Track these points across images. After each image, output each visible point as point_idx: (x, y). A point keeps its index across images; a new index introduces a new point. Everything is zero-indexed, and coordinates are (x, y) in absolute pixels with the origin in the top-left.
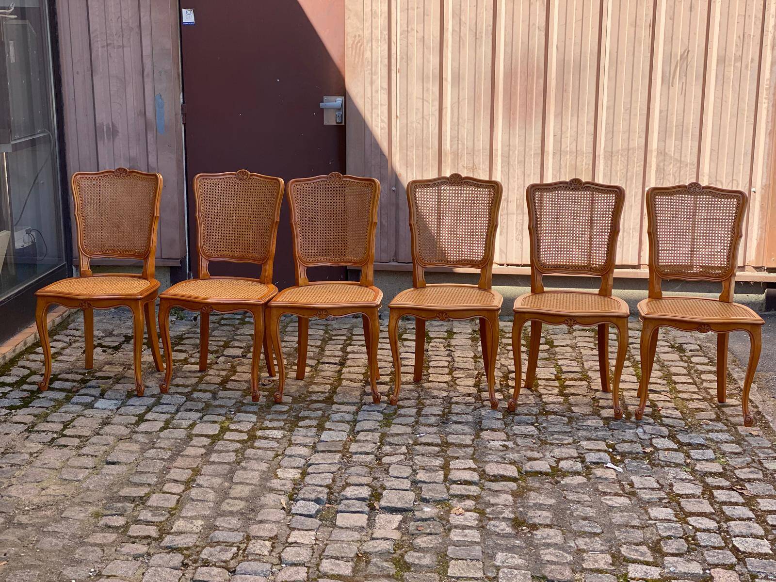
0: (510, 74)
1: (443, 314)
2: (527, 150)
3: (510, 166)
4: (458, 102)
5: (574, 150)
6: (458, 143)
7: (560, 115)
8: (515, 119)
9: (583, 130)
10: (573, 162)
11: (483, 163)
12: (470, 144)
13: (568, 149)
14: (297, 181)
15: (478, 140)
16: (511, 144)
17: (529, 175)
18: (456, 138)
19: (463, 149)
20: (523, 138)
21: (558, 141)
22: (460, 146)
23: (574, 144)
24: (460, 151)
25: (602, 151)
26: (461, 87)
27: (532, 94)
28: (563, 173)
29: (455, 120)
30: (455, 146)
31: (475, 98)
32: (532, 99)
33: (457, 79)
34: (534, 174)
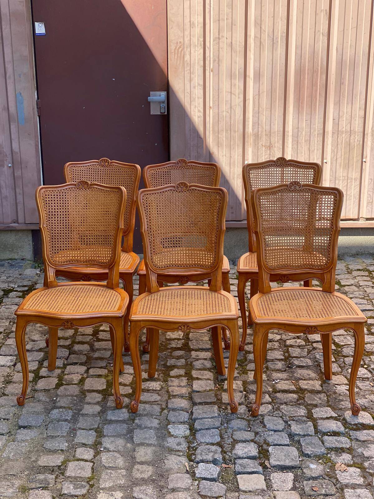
0: (300, 72)
1: (284, 277)
2: (312, 131)
3: (299, 144)
4: (258, 94)
5: (349, 130)
6: (258, 128)
7: (338, 103)
8: (303, 108)
9: (356, 115)
10: (348, 140)
11: (278, 142)
12: (268, 128)
13: (344, 130)
14: (151, 167)
15: (274, 125)
16: (299, 127)
17: (313, 151)
18: (256, 124)
19: (262, 132)
20: (309, 122)
21: (336, 124)
22: (260, 129)
23: (349, 125)
24: (260, 133)
25: (370, 130)
26: (261, 82)
27: (317, 87)
28: (339, 148)
29: (256, 109)
30: (256, 130)
31: (272, 91)
32: (316, 90)
33: (258, 76)
34: (317, 150)
